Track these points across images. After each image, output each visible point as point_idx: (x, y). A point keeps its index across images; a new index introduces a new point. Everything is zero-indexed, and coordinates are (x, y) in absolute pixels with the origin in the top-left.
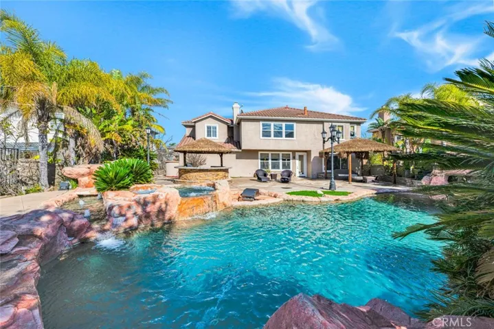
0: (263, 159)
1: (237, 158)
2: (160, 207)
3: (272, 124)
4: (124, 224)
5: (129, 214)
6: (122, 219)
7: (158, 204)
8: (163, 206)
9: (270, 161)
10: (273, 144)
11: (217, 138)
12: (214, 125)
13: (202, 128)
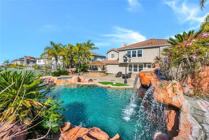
0: (130, 67)
1: (119, 67)
3: (131, 51)
11: (115, 58)
12: (114, 53)
13: (110, 55)
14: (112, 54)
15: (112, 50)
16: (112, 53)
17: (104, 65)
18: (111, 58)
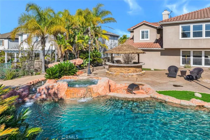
0: (185, 56)
1: (161, 55)
2: (55, 91)
3: (192, 26)
4: (40, 97)
5: (42, 93)
6: (39, 94)
7: (53, 90)
8: (56, 91)
9: (192, 58)
10: (191, 43)
11: (149, 39)
12: (146, 30)
13: (138, 33)
14: (143, 32)
15: (144, 24)
16: (143, 30)
17: (139, 52)
18: (141, 39)
